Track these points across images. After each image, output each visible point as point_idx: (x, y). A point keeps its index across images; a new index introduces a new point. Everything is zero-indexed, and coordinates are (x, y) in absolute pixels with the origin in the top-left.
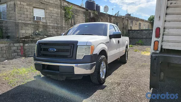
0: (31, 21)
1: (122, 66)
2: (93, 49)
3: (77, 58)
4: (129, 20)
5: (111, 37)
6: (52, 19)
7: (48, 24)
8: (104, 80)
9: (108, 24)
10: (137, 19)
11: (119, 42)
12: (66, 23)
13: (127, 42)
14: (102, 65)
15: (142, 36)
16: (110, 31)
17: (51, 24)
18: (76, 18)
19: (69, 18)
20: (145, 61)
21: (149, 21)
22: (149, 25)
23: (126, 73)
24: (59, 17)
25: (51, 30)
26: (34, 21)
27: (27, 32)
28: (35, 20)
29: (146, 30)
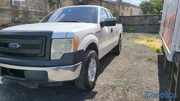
0: (7, 6)
1: (116, 59)
2: (76, 44)
3: (52, 59)
4: (121, 5)
5: (103, 24)
6: (33, 4)
7: (30, 10)
8: (94, 83)
9: (99, 8)
10: (129, 5)
11: (112, 30)
12: (51, 9)
13: (120, 30)
14: (91, 64)
15: (134, 22)
16: (101, 17)
17: (33, 10)
18: (62, 3)
19: (54, 3)
20: (140, 51)
21: (141, 7)
22: (140, 11)
23: (121, 69)
24: (42, 2)
25: (34, 16)
26: (12, 6)
27: (4, 19)
28: (13, 4)
29: (138, 16)
